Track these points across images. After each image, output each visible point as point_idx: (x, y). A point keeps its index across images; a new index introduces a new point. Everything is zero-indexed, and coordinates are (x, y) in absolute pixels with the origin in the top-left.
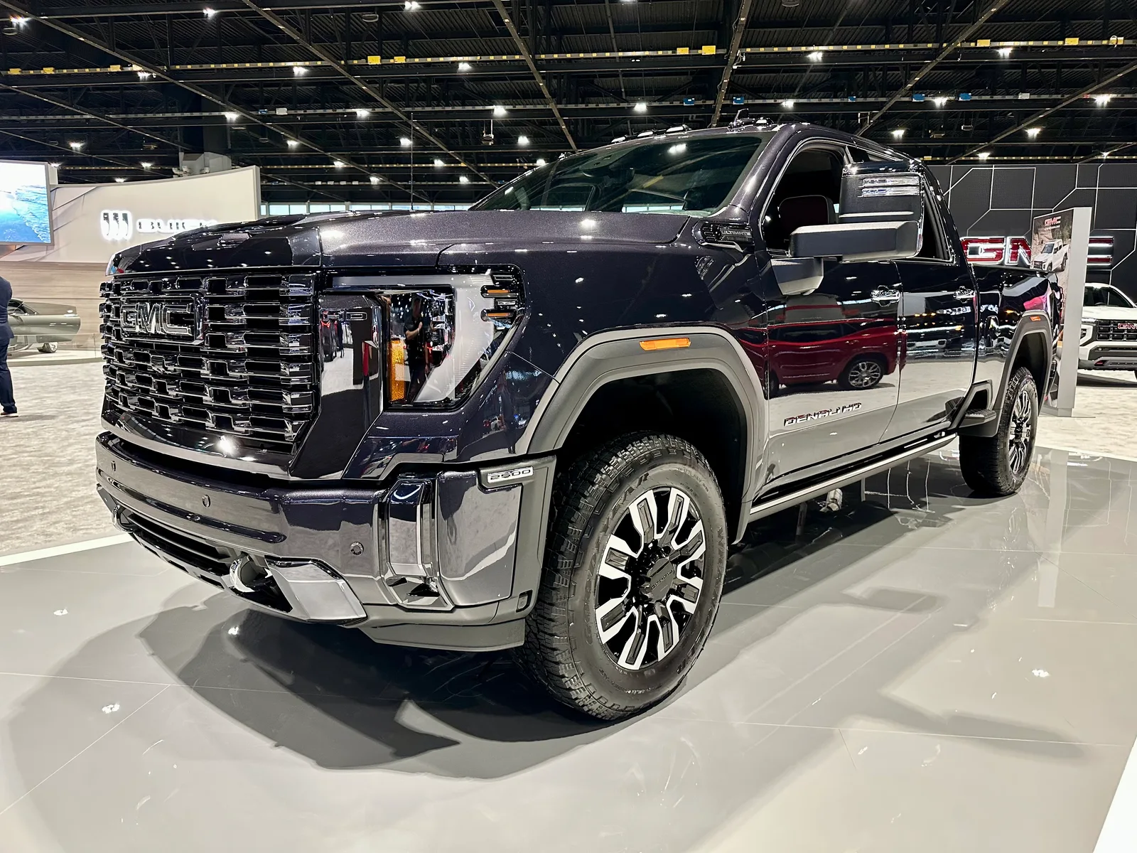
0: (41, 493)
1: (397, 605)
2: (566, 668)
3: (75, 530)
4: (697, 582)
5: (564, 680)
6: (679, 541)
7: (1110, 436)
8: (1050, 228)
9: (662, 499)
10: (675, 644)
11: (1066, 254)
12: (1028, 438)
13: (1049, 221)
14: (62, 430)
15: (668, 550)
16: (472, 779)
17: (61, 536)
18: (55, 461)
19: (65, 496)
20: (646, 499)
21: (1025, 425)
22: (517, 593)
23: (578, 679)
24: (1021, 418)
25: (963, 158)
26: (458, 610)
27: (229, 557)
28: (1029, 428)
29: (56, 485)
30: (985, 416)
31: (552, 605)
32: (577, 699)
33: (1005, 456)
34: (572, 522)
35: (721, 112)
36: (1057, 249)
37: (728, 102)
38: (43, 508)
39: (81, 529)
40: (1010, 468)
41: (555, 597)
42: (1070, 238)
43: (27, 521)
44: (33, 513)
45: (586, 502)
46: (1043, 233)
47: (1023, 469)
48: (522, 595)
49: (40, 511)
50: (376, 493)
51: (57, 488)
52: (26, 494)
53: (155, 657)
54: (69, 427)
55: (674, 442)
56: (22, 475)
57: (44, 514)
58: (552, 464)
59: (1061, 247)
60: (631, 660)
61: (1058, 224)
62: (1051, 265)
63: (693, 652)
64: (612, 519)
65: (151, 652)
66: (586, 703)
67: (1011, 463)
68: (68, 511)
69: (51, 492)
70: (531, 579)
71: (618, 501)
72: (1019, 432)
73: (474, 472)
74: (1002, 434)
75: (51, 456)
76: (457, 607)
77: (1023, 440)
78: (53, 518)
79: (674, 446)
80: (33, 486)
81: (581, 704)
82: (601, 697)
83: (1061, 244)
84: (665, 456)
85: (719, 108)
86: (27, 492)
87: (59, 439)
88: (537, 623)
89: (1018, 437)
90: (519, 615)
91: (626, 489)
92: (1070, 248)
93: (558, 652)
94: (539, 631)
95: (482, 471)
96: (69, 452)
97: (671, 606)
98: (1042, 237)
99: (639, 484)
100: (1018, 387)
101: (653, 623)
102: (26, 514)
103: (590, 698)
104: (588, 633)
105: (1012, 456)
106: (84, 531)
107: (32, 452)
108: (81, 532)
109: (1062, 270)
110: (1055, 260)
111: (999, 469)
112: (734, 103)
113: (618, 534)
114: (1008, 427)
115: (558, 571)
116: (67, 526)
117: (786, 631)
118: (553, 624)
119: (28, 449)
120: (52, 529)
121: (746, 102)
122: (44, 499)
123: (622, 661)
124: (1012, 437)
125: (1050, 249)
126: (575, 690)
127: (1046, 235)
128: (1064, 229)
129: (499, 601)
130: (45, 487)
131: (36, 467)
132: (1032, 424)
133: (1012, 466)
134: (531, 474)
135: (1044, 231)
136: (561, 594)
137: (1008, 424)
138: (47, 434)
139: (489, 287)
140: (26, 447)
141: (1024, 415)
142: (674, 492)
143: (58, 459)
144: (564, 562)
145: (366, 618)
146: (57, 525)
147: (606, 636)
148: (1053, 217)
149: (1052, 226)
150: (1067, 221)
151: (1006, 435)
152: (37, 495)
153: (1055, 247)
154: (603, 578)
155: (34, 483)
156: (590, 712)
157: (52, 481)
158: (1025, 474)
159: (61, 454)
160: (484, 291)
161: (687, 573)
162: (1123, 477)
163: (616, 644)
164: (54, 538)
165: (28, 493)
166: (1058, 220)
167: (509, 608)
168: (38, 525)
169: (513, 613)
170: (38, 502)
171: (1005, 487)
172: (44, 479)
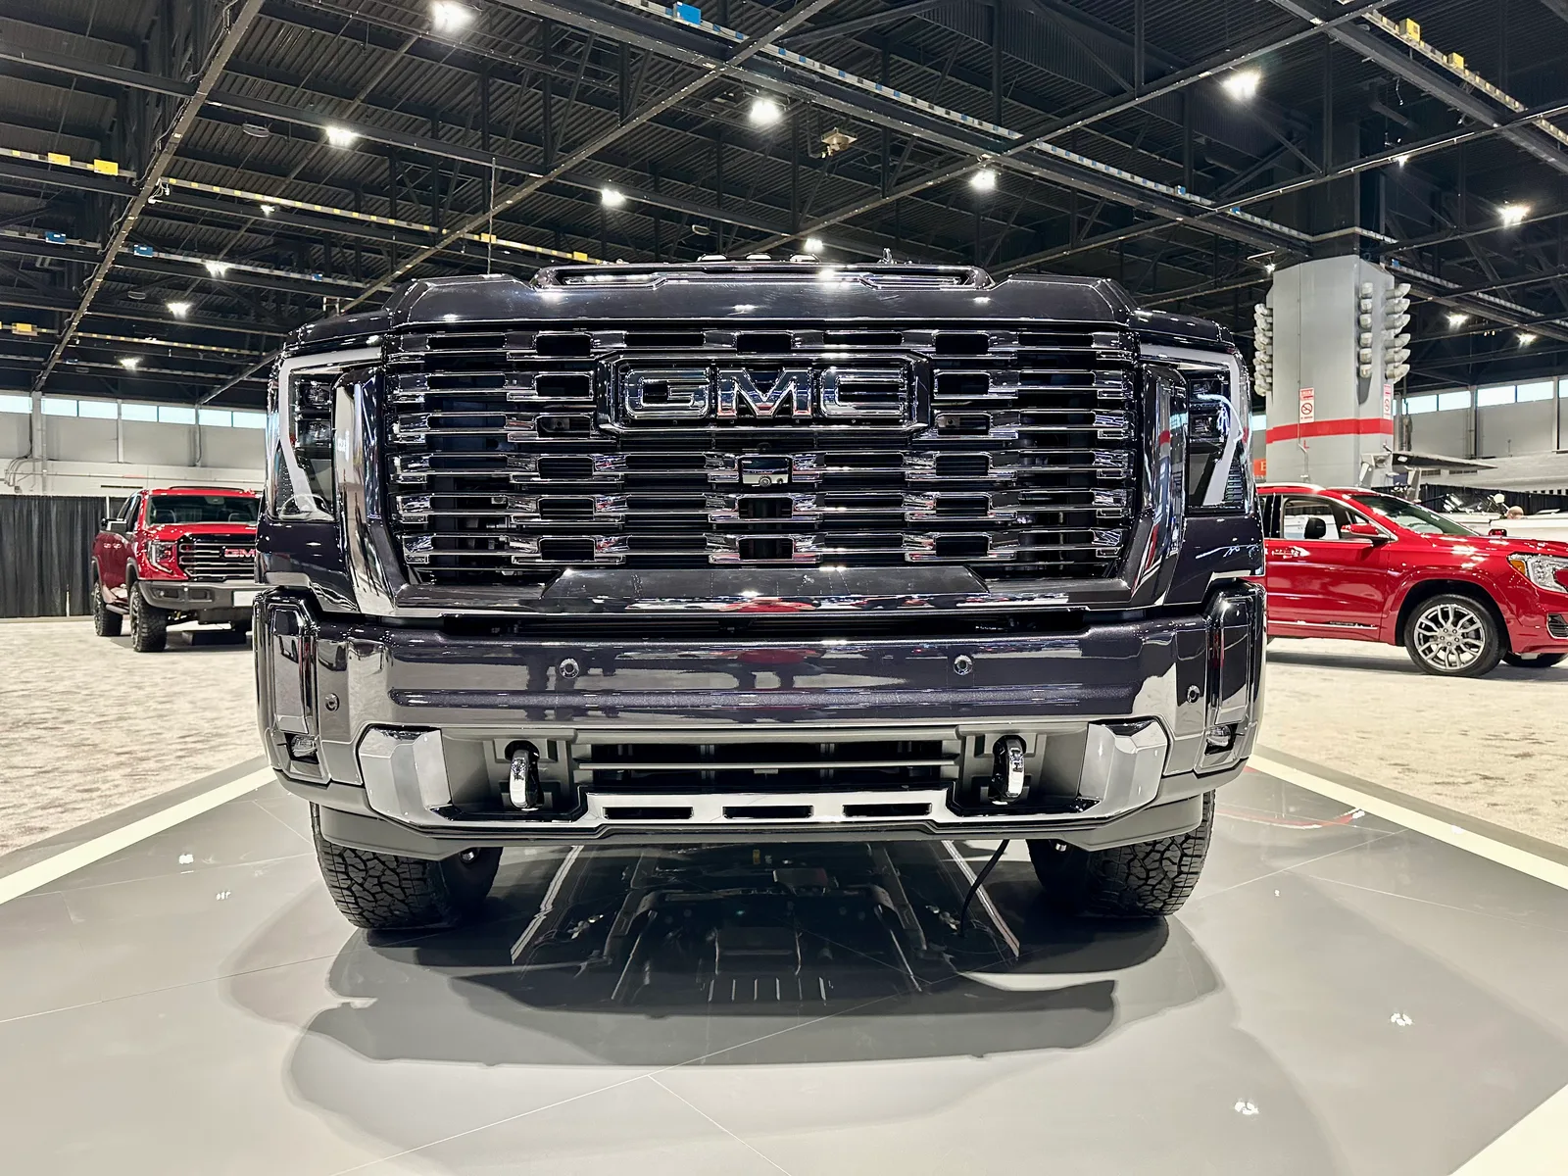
37: (126, 250)
85: (111, 257)
112: (136, 253)
121: (156, 254)
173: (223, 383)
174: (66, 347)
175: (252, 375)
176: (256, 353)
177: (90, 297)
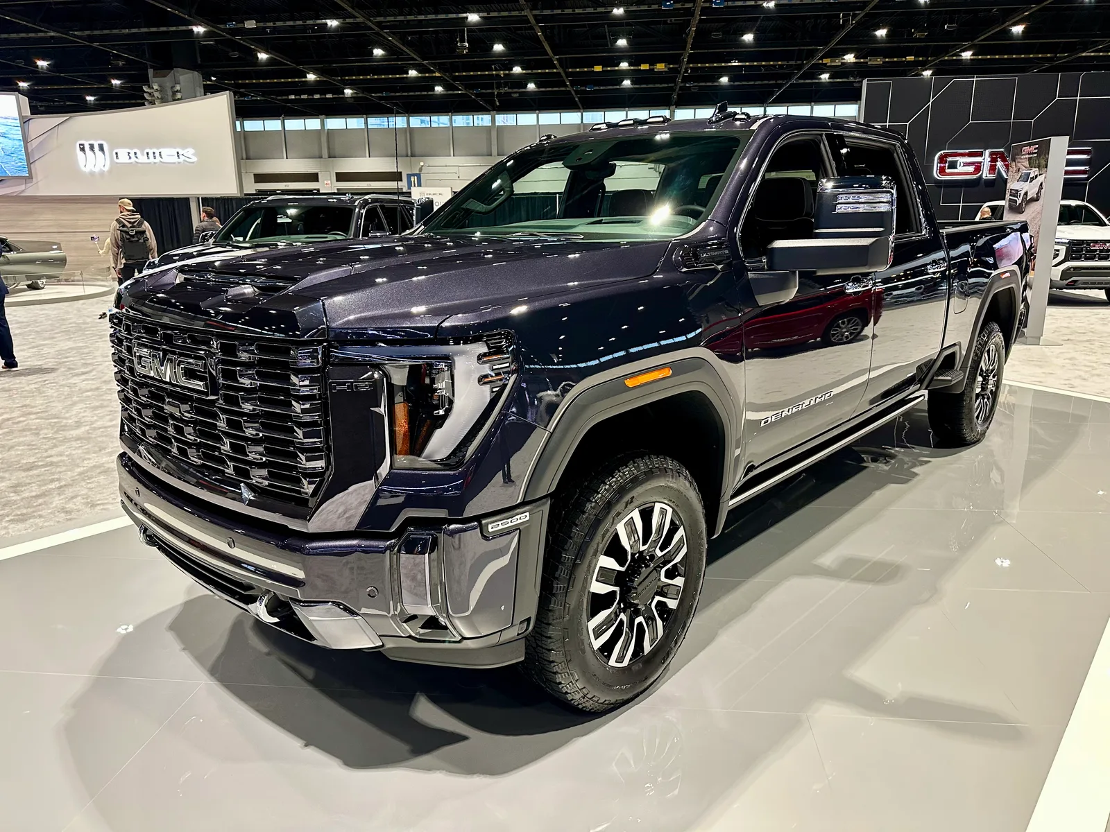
0: (54, 463)
1: (410, 637)
2: (562, 677)
3: (93, 506)
4: (679, 581)
5: (560, 686)
6: (662, 549)
7: (1075, 367)
8: (1027, 156)
9: (646, 515)
10: (659, 638)
11: (1041, 184)
12: (994, 389)
13: (1026, 149)
14: (62, 386)
15: (652, 557)
16: (482, 776)
17: (81, 512)
18: (62, 424)
19: (78, 466)
20: (632, 518)
21: (991, 377)
22: (517, 621)
23: (573, 684)
24: (988, 370)
25: (946, 58)
26: (465, 641)
27: (254, 589)
28: (995, 379)
29: (67, 453)
30: (953, 378)
31: (549, 624)
32: (572, 700)
33: (971, 410)
34: (565, 550)
35: (700, 15)
36: (1032, 178)
37: (707, 5)
38: (58, 480)
39: (98, 504)
40: (975, 420)
41: (551, 618)
42: (1046, 168)
43: (46, 495)
44: (50, 487)
45: (577, 530)
46: (1020, 161)
47: (988, 419)
48: (521, 622)
49: (56, 484)
50: (388, 543)
51: (67, 456)
52: (40, 464)
53: (186, 651)
54: (69, 381)
55: (656, 461)
56: (32, 441)
57: (61, 487)
58: (546, 507)
59: (1036, 176)
60: (620, 659)
61: (1035, 153)
62: (1026, 194)
63: (676, 643)
64: (601, 541)
65: (183, 647)
66: (580, 702)
67: (976, 414)
68: (83, 484)
69: (63, 461)
70: (529, 607)
71: (607, 524)
72: (985, 384)
73: (476, 523)
74: (969, 389)
75: (58, 418)
76: (464, 638)
77: (988, 392)
78: (69, 492)
79: (657, 465)
80: (45, 454)
81: (576, 704)
82: (594, 696)
83: (1037, 173)
84: (649, 475)
85: (698, 12)
86: (41, 461)
87: (63, 397)
88: (535, 639)
89: (983, 389)
90: (520, 637)
91: (613, 513)
92: (1045, 178)
93: (555, 664)
94: (537, 645)
95: (483, 522)
96: (74, 413)
97: (656, 607)
98: (1019, 165)
99: (626, 507)
100: (986, 343)
101: (640, 624)
102: (43, 488)
103: (584, 698)
104: (581, 644)
105: (977, 409)
106: (102, 507)
107: (38, 413)
108: (98, 507)
109: (1037, 199)
110: (1031, 189)
111: (965, 422)
112: (714, 6)
113: (607, 554)
114: (975, 381)
115: (554, 595)
116: (85, 500)
117: (761, 607)
118: (549, 640)
119: (34, 410)
120: (70, 506)
121: (726, 4)
122: (58, 469)
123: (612, 662)
124: (978, 391)
125: (1026, 178)
126: (570, 693)
127: (1023, 162)
128: (1041, 159)
129: (501, 631)
130: (57, 455)
131: (46, 431)
132: (998, 374)
133: (977, 417)
134: (528, 518)
135: (1021, 159)
136: (557, 614)
137: (974, 379)
138: (50, 391)
139: (485, 355)
140: (33, 407)
141: (991, 368)
142: (658, 507)
143: (65, 421)
144: (558, 586)
145: (383, 646)
146: (74, 500)
147: (597, 644)
148: (1030, 145)
149: (1029, 154)
150: (1044, 150)
151: (972, 389)
152: (50, 465)
153: (1031, 176)
154: (594, 594)
155: (46, 451)
156: (584, 709)
157: (63, 447)
158: (990, 423)
159: (67, 415)
160: (480, 357)
161: (671, 574)
162: (1083, 419)
163: (607, 648)
164: (74, 515)
165: (42, 463)
166: (1035, 149)
167: (512, 633)
168: (57, 501)
169: (514, 637)
170: (53, 474)
171: (969, 437)
172: (55, 446)
173: (780, 86)
174: (684, 76)
175: (799, 78)
176: (799, 62)
177: (690, 41)
